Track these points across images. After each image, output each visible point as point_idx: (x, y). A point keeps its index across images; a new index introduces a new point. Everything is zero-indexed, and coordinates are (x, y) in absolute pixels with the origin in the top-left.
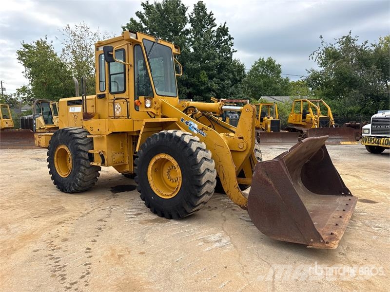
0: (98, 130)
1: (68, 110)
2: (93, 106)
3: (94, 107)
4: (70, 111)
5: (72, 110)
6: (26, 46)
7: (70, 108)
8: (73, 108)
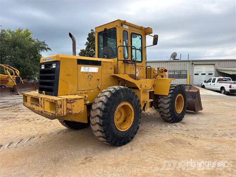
0: (145, 86)
1: (79, 69)
4: (82, 70)
7: (82, 67)
8: (87, 68)
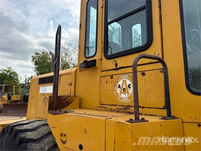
1: (38, 90)
2: (71, 85)
3: (73, 86)
4: (41, 92)
5: (43, 90)
6: (36, 54)
7: (41, 87)
8: (44, 88)
